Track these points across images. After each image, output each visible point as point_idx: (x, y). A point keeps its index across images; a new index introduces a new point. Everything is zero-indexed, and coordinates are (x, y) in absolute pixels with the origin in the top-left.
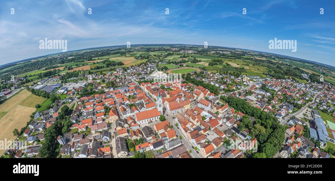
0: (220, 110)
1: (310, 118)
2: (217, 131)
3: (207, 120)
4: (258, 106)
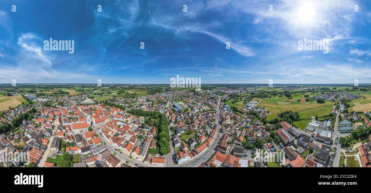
0: (128, 119)
1: (172, 105)
2: (130, 133)
3: (122, 127)
4: (148, 110)
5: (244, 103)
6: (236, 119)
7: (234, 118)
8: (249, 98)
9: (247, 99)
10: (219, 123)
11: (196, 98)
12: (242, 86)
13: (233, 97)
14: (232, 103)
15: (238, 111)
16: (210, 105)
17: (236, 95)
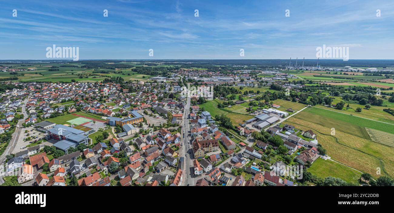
5: (248, 110)
6: (226, 145)
7: (221, 143)
8: (262, 98)
9: (257, 99)
10: (188, 155)
11: (128, 100)
12: (246, 66)
13: (220, 94)
14: (219, 106)
15: (232, 128)
16: (166, 112)
17: (229, 88)
